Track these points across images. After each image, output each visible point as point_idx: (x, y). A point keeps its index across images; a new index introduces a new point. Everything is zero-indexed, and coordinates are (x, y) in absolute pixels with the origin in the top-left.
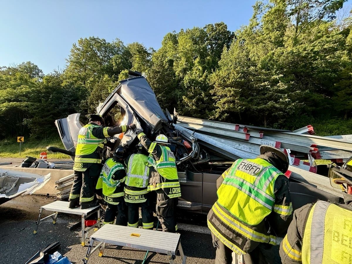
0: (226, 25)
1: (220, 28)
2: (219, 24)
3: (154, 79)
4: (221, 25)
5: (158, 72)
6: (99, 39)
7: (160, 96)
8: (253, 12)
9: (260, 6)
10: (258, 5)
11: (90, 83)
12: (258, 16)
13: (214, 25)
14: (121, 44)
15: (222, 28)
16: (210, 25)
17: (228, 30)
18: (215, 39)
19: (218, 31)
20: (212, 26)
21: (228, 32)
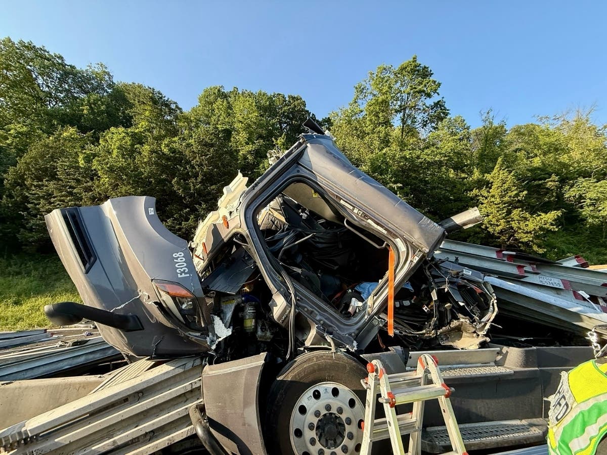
0: (304, 102)
1: (296, 103)
2: (295, 98)
3: (202, 156)
4: (297, 100)
5: (209, 144)
6: (45, 51)
7: (213, 189)
8: (354, 94)
9: (363, 89)
10: (362, 88)
11: (15, 137)
12: (360, 101)
13: (286, 96)
14: (107, 77)
15: (299, 104)
16: (280, 94)
17: (306, 109)
18: (288, 117)
19: (292, 106)
20: (283, 98)
21: (308, 111)
